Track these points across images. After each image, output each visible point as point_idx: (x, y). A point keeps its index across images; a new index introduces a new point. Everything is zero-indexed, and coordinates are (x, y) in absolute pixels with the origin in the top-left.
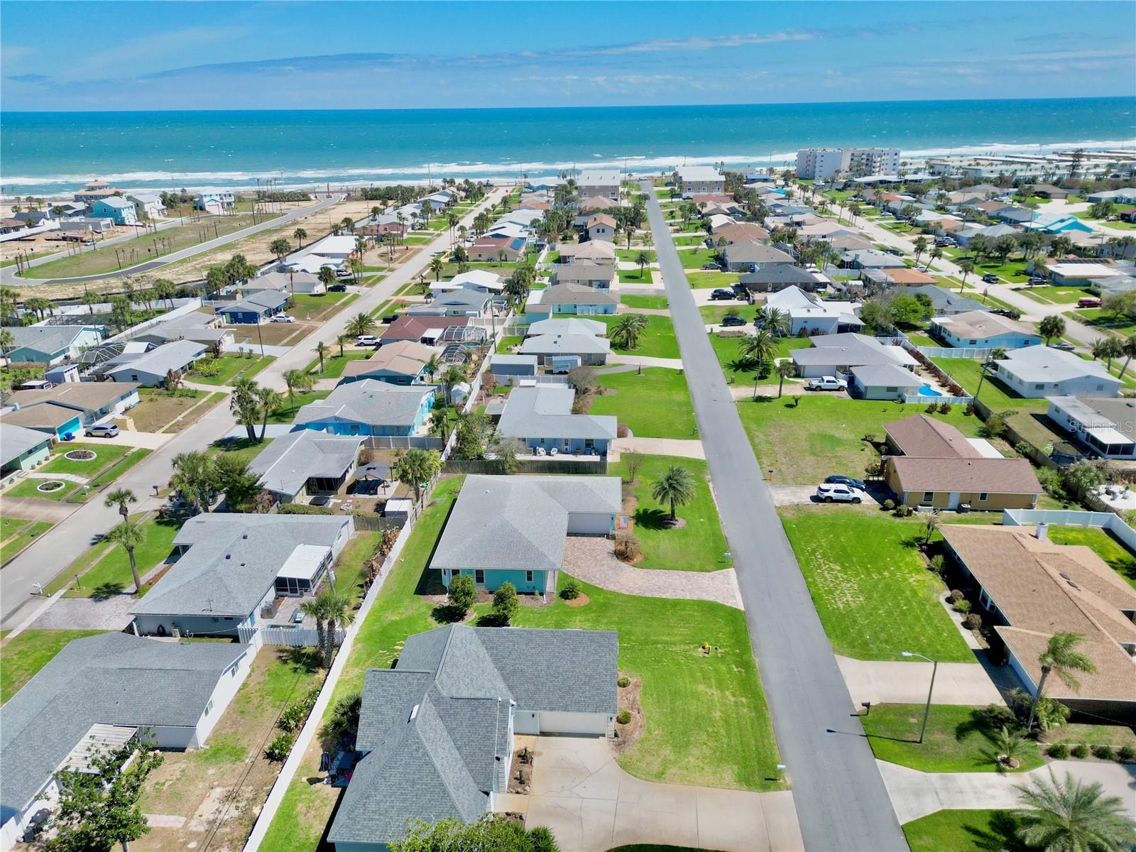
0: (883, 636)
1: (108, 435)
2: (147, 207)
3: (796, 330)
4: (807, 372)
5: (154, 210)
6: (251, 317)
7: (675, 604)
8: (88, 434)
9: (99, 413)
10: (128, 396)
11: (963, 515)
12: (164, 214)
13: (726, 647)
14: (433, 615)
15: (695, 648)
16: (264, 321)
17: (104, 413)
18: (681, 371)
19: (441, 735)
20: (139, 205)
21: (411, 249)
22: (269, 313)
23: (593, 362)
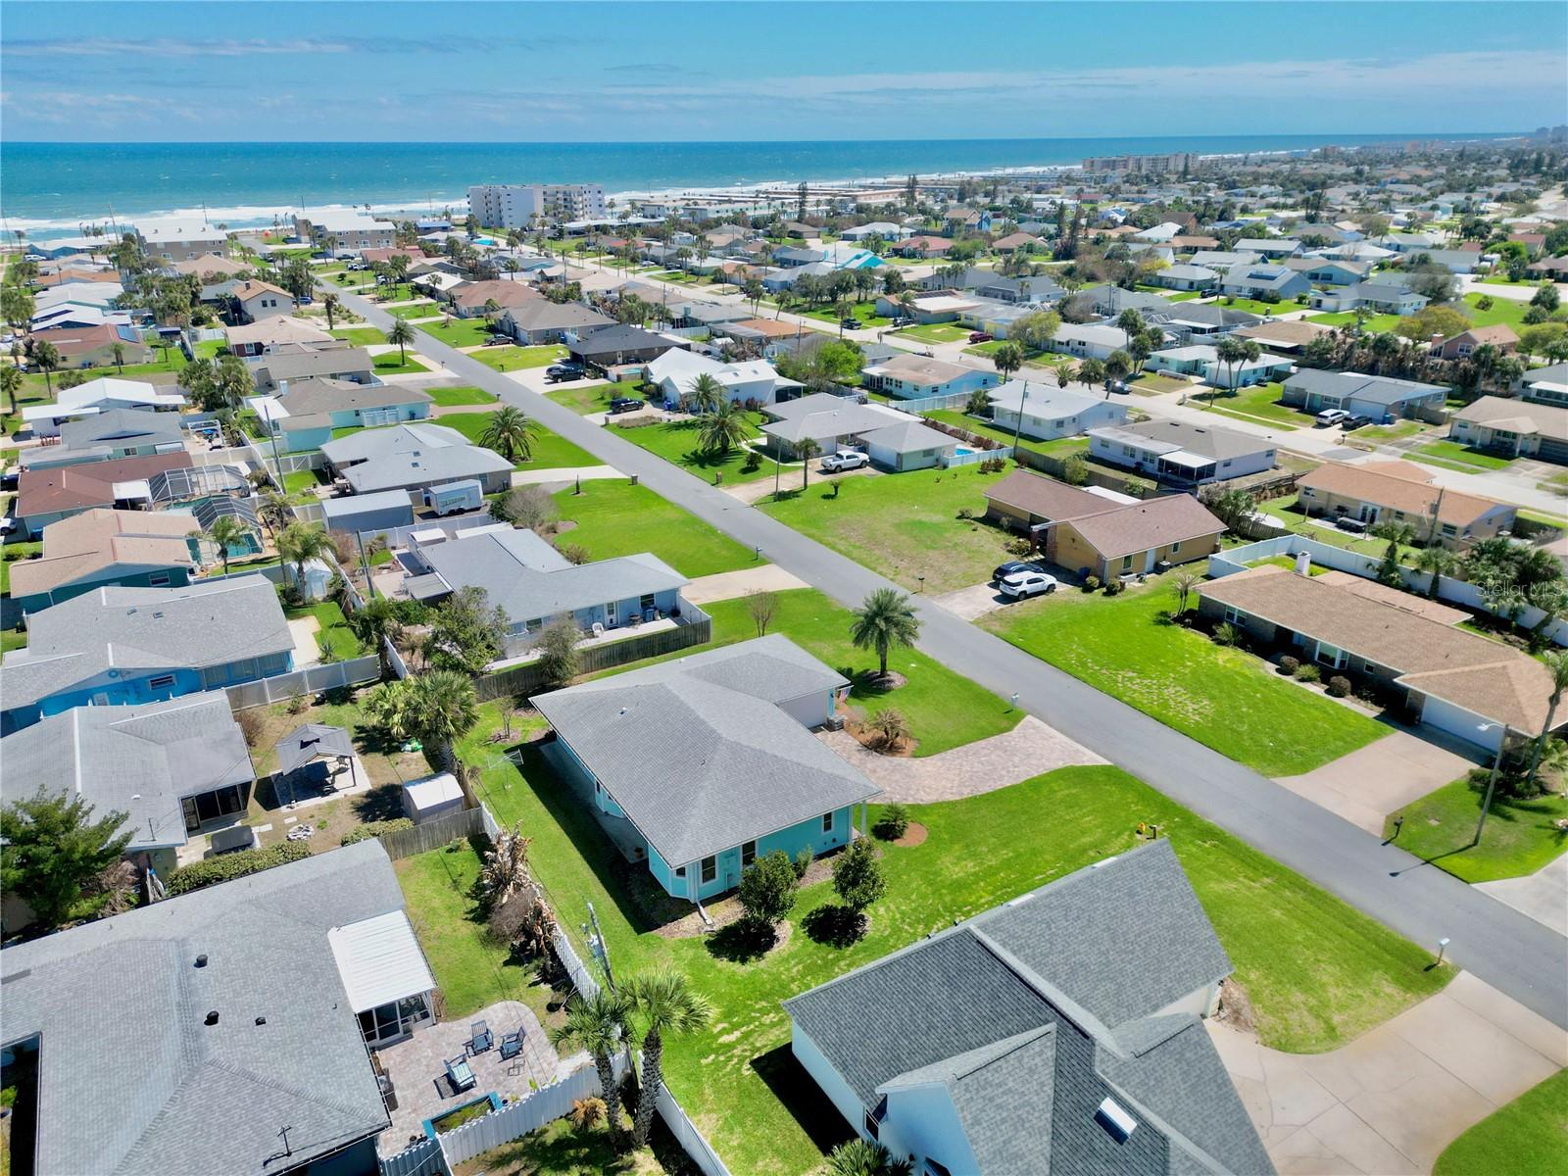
0: (1283, 737)
14: (717, 955)
18: (634, 479)
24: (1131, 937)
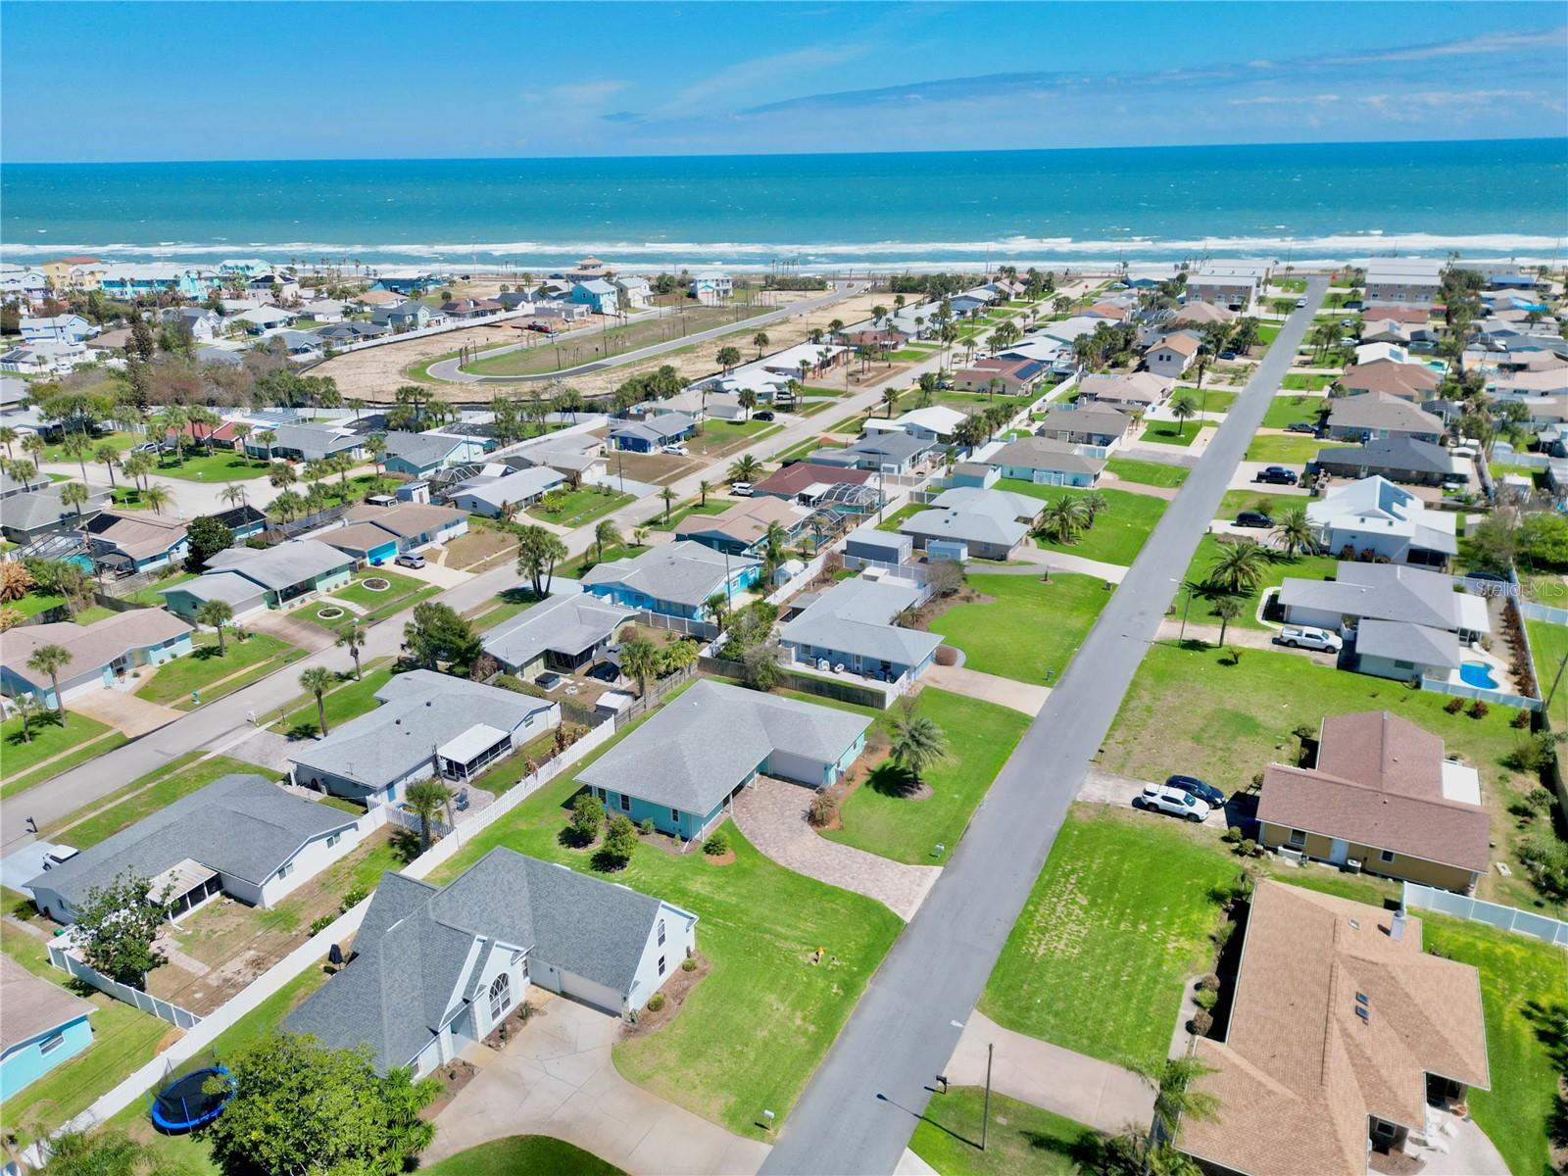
0: (1059, 1006)
1: (413, 566)
2: (630, 294)
3: (1336, 549)
4: (1293, 616)
5: (637, 297)
6: (641, 445)
7: (830, 892)
8: (397, 562)
9: (420, 540)
10: (454, 525)
11: (1346, 877)
12: (649, 301)
13: (846, 960)
14: (561, 834)
15: (808, 950)
16: (654, 451)
17: (425, 540)
18: (1113, 585)
19: (410, 957)
20: (622, 291)
21: (895, 367)
22: (663, 441)
23: (990, 554)
24: (590, 928)
